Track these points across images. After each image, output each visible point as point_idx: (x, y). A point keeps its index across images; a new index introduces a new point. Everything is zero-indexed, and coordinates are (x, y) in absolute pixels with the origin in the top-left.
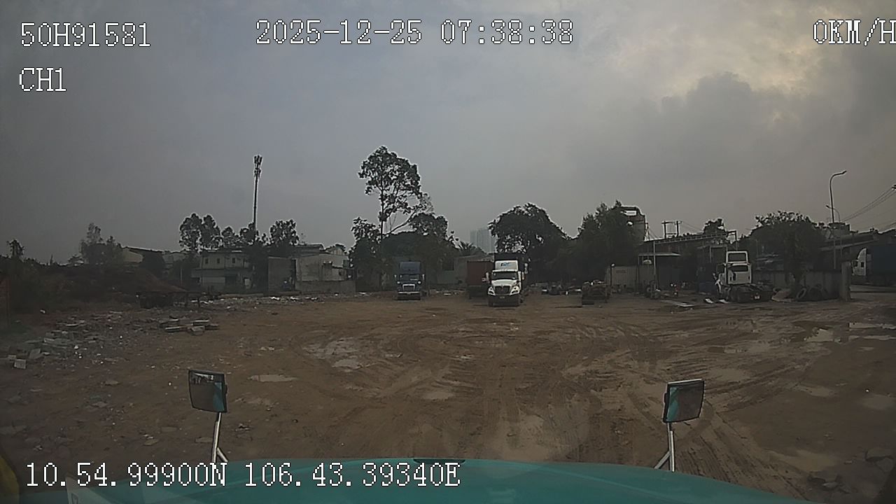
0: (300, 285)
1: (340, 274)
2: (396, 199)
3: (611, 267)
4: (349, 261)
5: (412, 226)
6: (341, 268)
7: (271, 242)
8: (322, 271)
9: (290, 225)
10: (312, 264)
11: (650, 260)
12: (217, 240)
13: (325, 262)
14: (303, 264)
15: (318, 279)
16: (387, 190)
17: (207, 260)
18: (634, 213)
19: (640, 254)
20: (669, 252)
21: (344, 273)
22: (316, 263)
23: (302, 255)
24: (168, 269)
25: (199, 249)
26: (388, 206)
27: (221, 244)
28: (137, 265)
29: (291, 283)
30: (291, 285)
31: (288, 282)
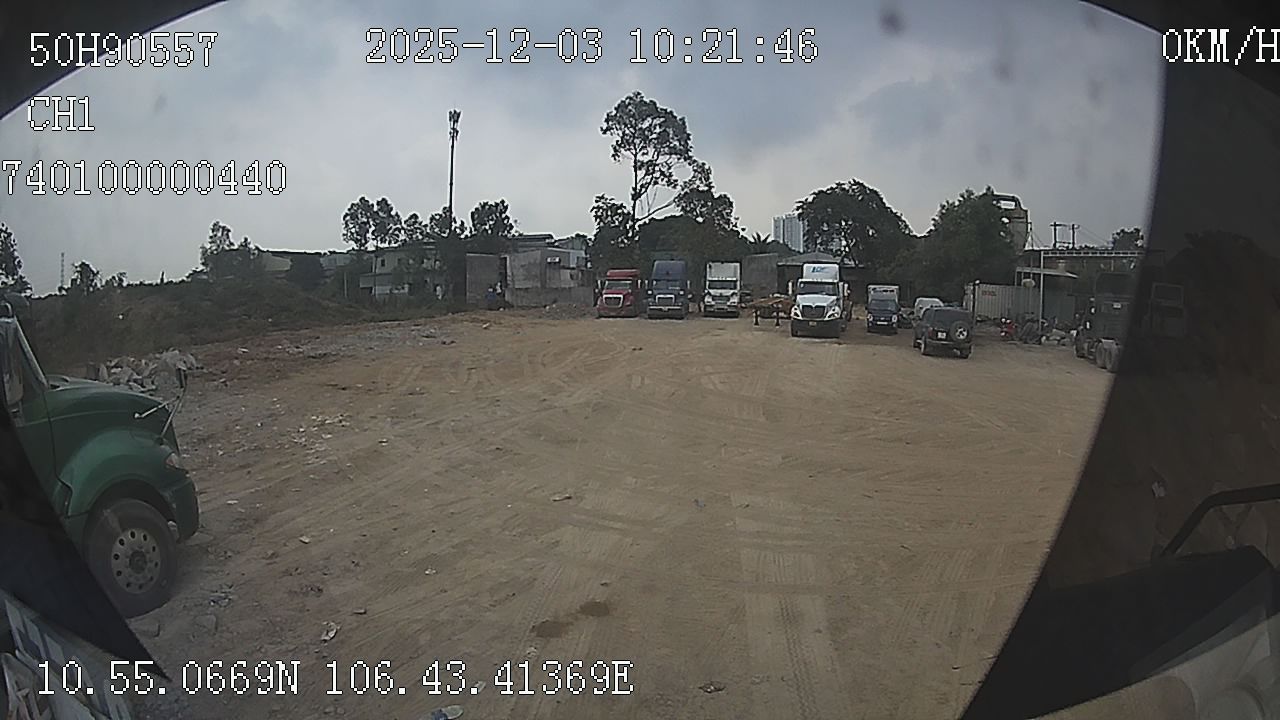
1: (571, 276)
2: (657, 168)
3: (974, 285)
4: (586, 259)
5: (680, 208)
6: (573, 269)
7: (471, 232)
8: (545, 273)
9: (502, 207)
10: (530, 263)
11: (1034, 279)
12: (397, 232)
13: (549, 260)
14: (516, 263)
15: (539, 285)
16: (644, 154)
17: (383, 261)
18: (1011, 205)
19: (1019, 269)
20: (1060, 270)
21: (578, 276)
22: (538, 262)
23: (520, 250)
24: (327, 277)
25: (371, 246)
26: (643, 178)
27: (403, 238)
28: (283, 275)
29: (499, 291)
30: (499, 294)
31: (495, 290)
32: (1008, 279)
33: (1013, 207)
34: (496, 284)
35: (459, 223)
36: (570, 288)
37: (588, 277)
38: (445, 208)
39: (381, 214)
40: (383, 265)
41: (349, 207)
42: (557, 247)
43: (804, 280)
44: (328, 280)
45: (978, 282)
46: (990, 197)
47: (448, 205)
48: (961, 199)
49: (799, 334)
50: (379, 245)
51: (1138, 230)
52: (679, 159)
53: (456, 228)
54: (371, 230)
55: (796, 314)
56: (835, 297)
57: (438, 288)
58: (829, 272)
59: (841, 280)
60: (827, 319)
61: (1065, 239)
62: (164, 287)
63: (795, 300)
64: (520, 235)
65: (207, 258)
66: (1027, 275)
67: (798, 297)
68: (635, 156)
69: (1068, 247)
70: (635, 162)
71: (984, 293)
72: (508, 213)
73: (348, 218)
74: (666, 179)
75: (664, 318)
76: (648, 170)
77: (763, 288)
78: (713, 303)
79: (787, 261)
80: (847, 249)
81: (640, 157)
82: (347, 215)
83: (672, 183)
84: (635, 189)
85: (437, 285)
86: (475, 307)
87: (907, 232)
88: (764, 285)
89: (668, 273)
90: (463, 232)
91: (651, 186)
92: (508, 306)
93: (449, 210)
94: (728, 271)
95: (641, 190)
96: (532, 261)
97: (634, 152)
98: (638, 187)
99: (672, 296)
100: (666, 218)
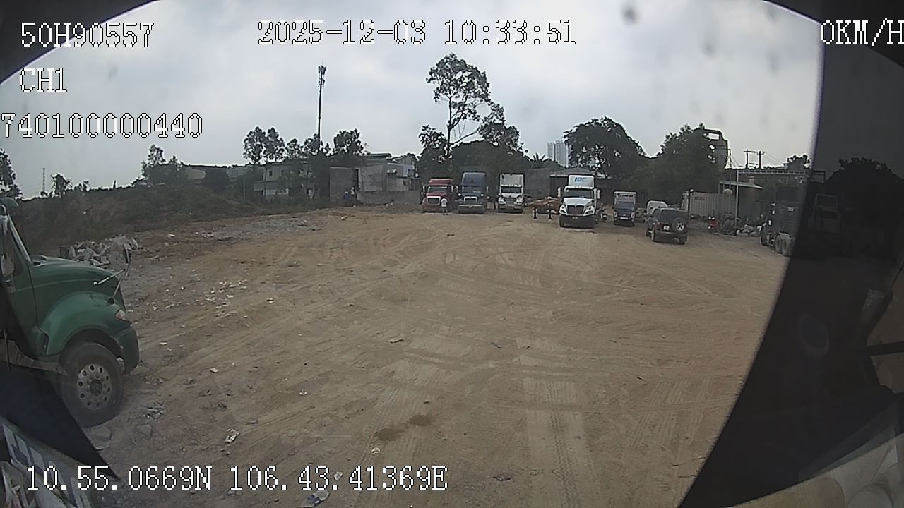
0: (362, 195)
1: (404, 183)
2: (466, 107)
3: (689, 193)
4: (415, 170)
5: (482, 136)
6: (405, 178)
7: (333, 151)
8: (386, 180)
9: (355, 134)
10: (375, 174)
11: (732, 189)
12: (281, 152)
13: (388, 172)
14: (365, 174)
15: (381, 189)
16: (456, 97)
17: (271, 172)
18: (716, 137)
19: (721, 183)
20: (751, 184)
21: (409, 183)
22: (380, 172)
23: (368, 164)
24: (232, 183)
25: (262, 162)
26: (456, 114)
27: (286, 155)
28: (200, 183)
29: (353, 193)
30: (353, 195)
31: (350, 192)
32: (715, 189)
33: (718, 138)
34: (351, 189)
35: (325, 145)
36: (403, 191)
37: (416, 183)
38: (315, 135)
39: (270, 138)
40: (271, 175)
41: (248, 133)
42: (394, 162)
43: (569, 187)
44: (231, 185)
45: (692, 190)
46: (701, 130)
47: (317, 133)
48: (682, 132)
49: (565, 225)
50: (269, 161)
51: (805, 156)
52: (481, 101)
53: (322, 149)
54: (263, 150)
55: (563, 211)
56: (590, 200)
57: (310, 191)
58: (586, 181)
59: (595, 187)
60: (585, 215)
61: (754, 162)
62: (116, 191)
63: (563, 201)
64: (368, 154)
65: (146, 170)
66: (727, 186)
67: (565, 199)
68: (450, 99)
69: (755, 167)
70: (450, 102)
71: (696, 198)
72: (359, 139)
73: (247, 142)
74: (472, 115)
75: (469, 213)
76: (459, 109)
77: (540, 193)
78: (504, 203)
79: (557, 174)
80: (599, 166)
81: (453, 99)
82: (247, 139)
83: (476, 118)
84: (450, 122)
85: (309, 189)
86: (336, 204)
87: (642, 154)
88: (540, 191)
89: (472, 181)
90: (328, 152)
91: (461, 120)
92: (359, 204)
93: (318, 136)
94: (516, 180)
95: (454, 123)
96: (376, 172)
97: (449, 95)
98: (452, 120)
99: (476, 198)
100: (472, 142)
